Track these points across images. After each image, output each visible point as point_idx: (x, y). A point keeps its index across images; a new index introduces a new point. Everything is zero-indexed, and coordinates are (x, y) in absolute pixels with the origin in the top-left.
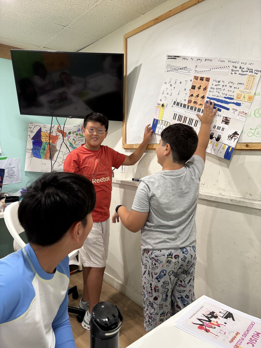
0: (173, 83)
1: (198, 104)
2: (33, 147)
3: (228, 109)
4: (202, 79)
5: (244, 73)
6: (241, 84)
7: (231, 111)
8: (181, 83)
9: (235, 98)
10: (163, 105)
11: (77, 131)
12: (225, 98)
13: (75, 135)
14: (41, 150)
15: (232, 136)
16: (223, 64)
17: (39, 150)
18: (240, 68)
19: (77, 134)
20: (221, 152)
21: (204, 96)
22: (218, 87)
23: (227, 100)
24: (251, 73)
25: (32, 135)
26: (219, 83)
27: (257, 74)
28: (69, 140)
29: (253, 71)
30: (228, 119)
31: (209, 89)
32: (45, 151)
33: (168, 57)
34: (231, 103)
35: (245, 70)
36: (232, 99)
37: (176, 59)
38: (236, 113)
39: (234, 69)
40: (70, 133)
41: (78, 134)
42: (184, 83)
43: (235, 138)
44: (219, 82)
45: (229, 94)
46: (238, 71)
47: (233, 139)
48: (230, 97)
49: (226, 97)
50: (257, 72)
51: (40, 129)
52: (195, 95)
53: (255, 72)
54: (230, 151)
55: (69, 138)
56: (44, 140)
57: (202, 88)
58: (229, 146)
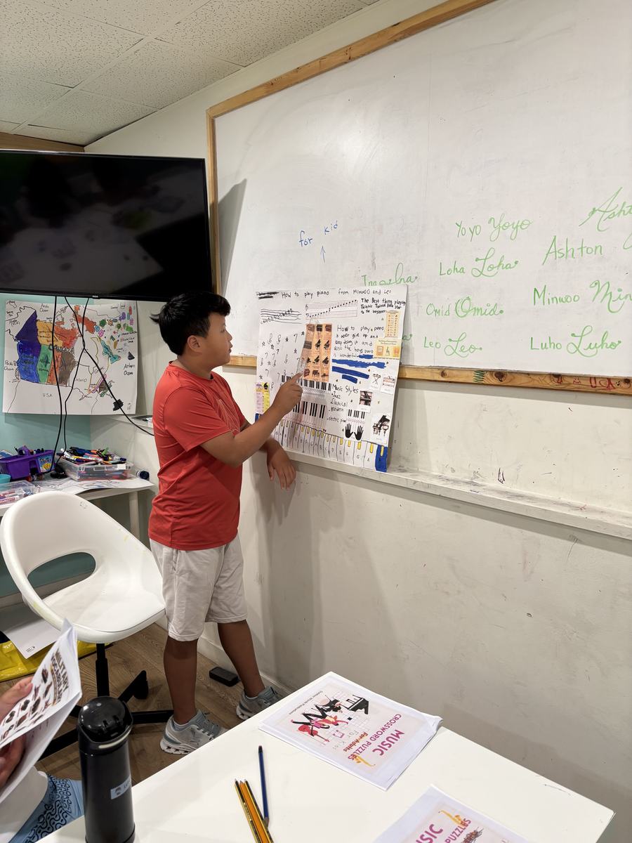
0: (274, 342)
1: (321, 375)
2: (21, 358)
3: (367, 377)
4: (319, 328)
5: (381, 309)
6: (380, 328)
7: (372, 378)
8: (287, 340)
9: (374, 354)
10: (266, 386)
11: (118, 318)
12: (360, 356)
13: (114, 328)
14: (39, 363)
15: (379, 426)
16: (348, 298)
17: (34, 364)
18: (373, 301)
19: (119, 326)
20: (368, 460)
21: (327, 358)
22: (347, 339)
23: (364, 360)
24: (390, 308)
25: (17, 329)
26: (347, 332)
27: (399, 308)
28: (102, 338)
29: (393, 304)
30: (369, 394)
31: (333, 345)
32: (48, 365)
33: (259, 296)
34: (370, 364)
35: (381, 303)
36: (370, 357)
37: (271, 297)
38: (380, 381)
39: (365, 304)
40: (103, 323)
41: (122, 326)
42: (292, 339)
43: (386, 427)
44: (346, 330)
45: (366, 349)
46: (371, 307)
47: (382, 431)
48: (367, 354)
49: (362, 354)
50: (399, 305)
51: (35, 315)
52: (312, 359)
53: (396, 304)
54: (382, 454)
55: (101, 333)
56: (44, 340)
57: (323, 344)
58: (379, 445)
